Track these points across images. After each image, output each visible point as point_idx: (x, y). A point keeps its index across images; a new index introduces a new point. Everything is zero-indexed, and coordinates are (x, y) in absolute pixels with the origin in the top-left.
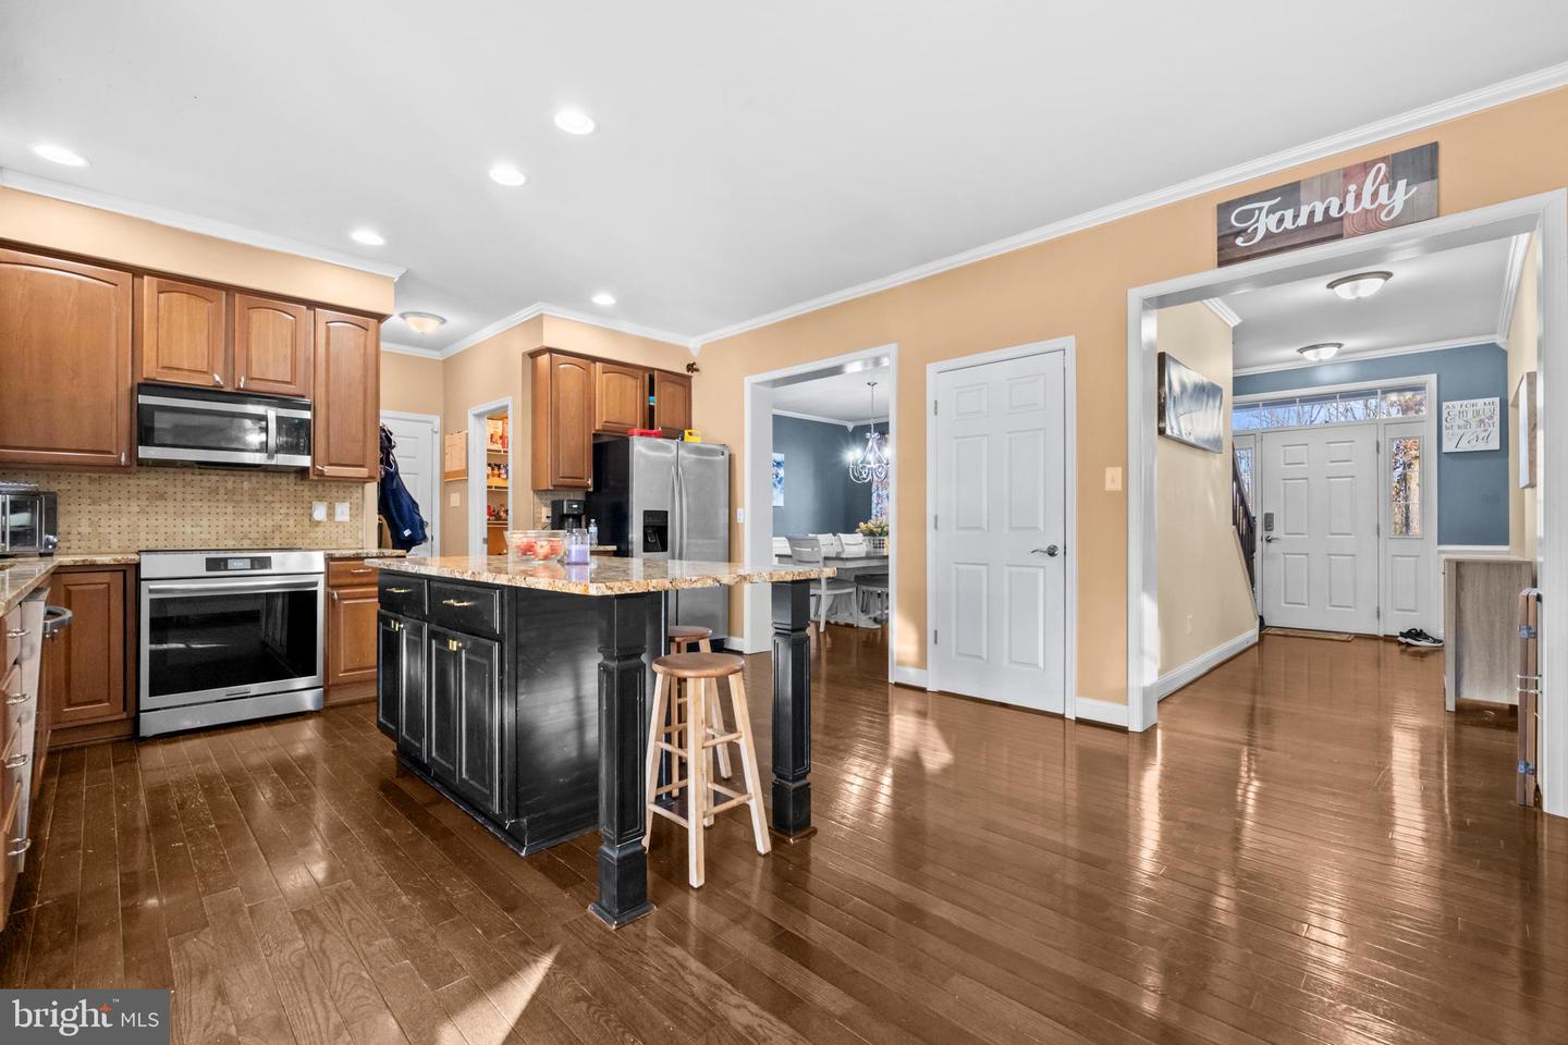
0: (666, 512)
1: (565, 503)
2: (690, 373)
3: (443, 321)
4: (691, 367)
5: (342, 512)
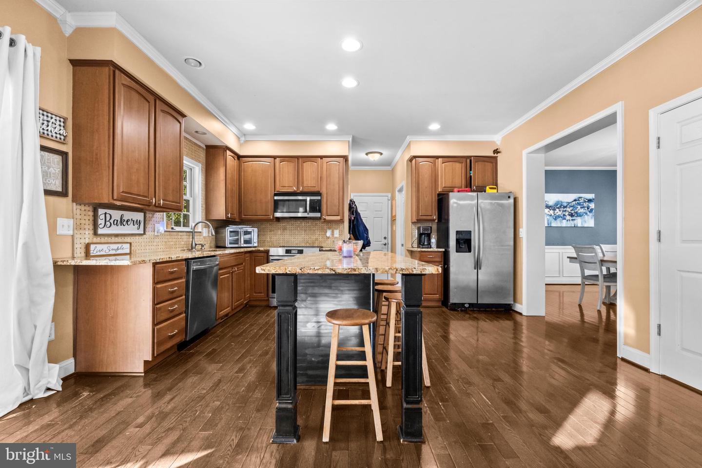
0: (471, 231)
1: (421, 228)
2: (496, 155)
3: (381, 154)
4: (496, 151)
5: (336, 233)
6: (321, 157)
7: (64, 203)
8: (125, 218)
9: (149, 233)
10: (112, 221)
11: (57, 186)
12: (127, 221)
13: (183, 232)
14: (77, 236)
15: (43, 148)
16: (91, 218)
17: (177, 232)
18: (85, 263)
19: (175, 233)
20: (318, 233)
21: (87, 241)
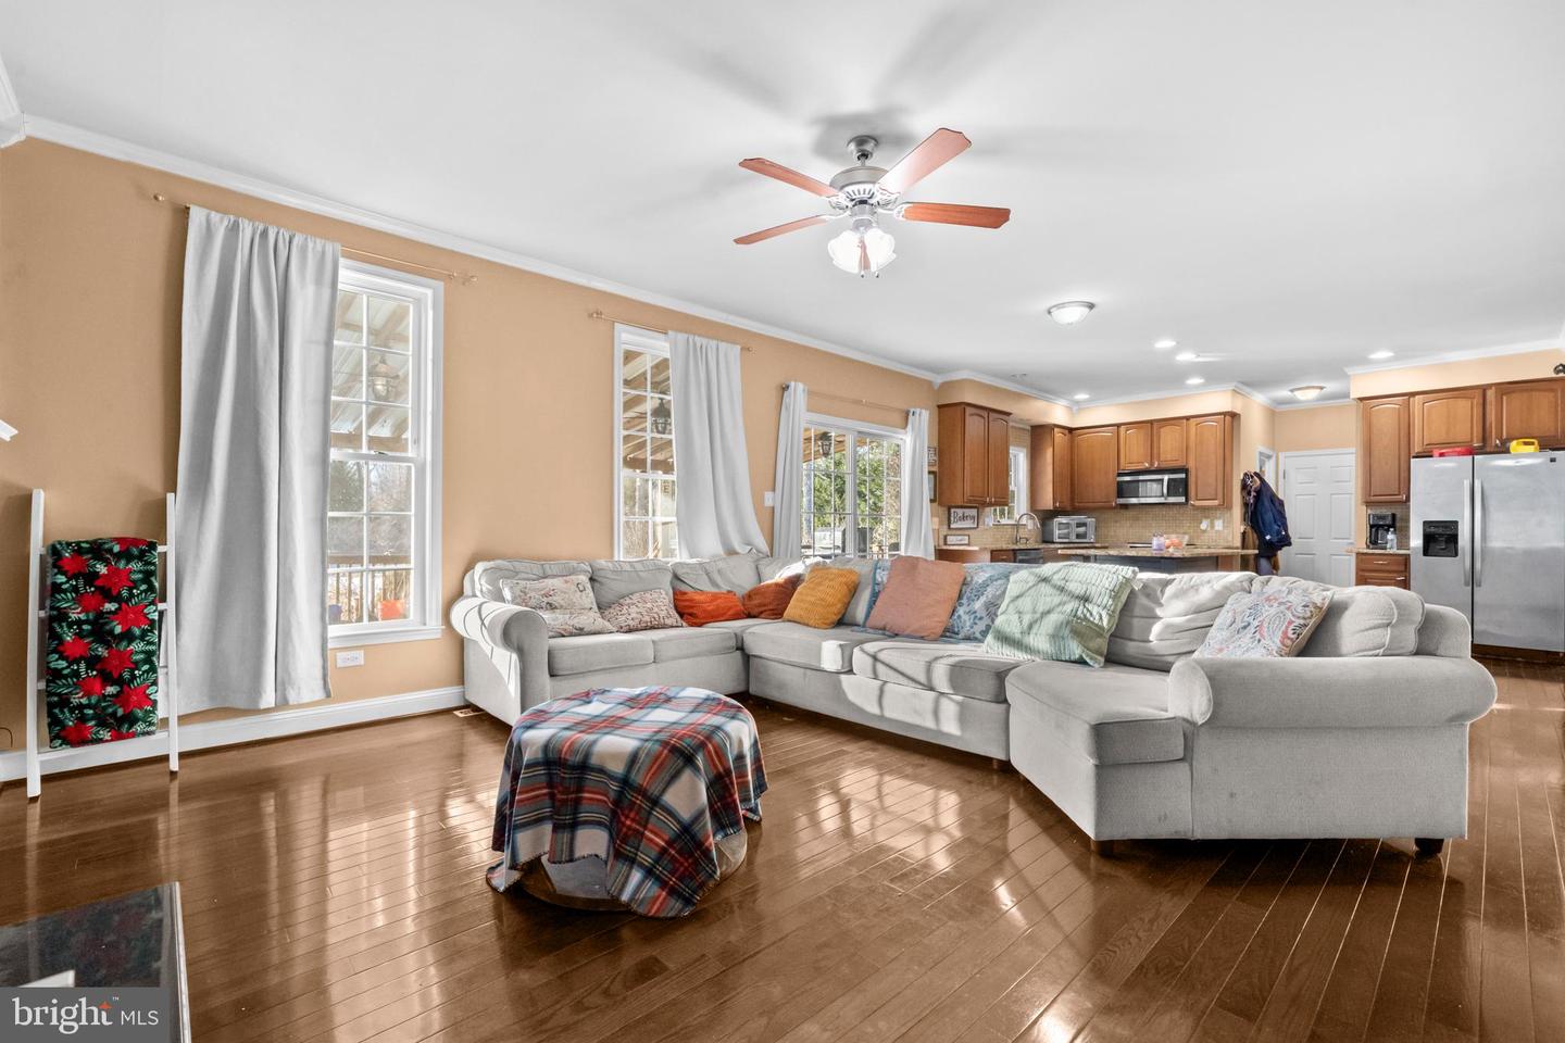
0: (1455, 522)
1: (1374, 516)
2: (1561, 375)
3: (1321, 388)
4: (1561, 368)
5: (1219, 525)
6: (1188, 418)
7: (935, 504)
8: (967, 515)
9: (980, 527)
10: (958, 518)
11: (932, 496)
12: (967, 518)
13: (1009, 524)
14: (941, 530)
15: (928, 471)
16: (947, 517)
17: (1003, 525)
18: (945, 547)
21: (945, 533)
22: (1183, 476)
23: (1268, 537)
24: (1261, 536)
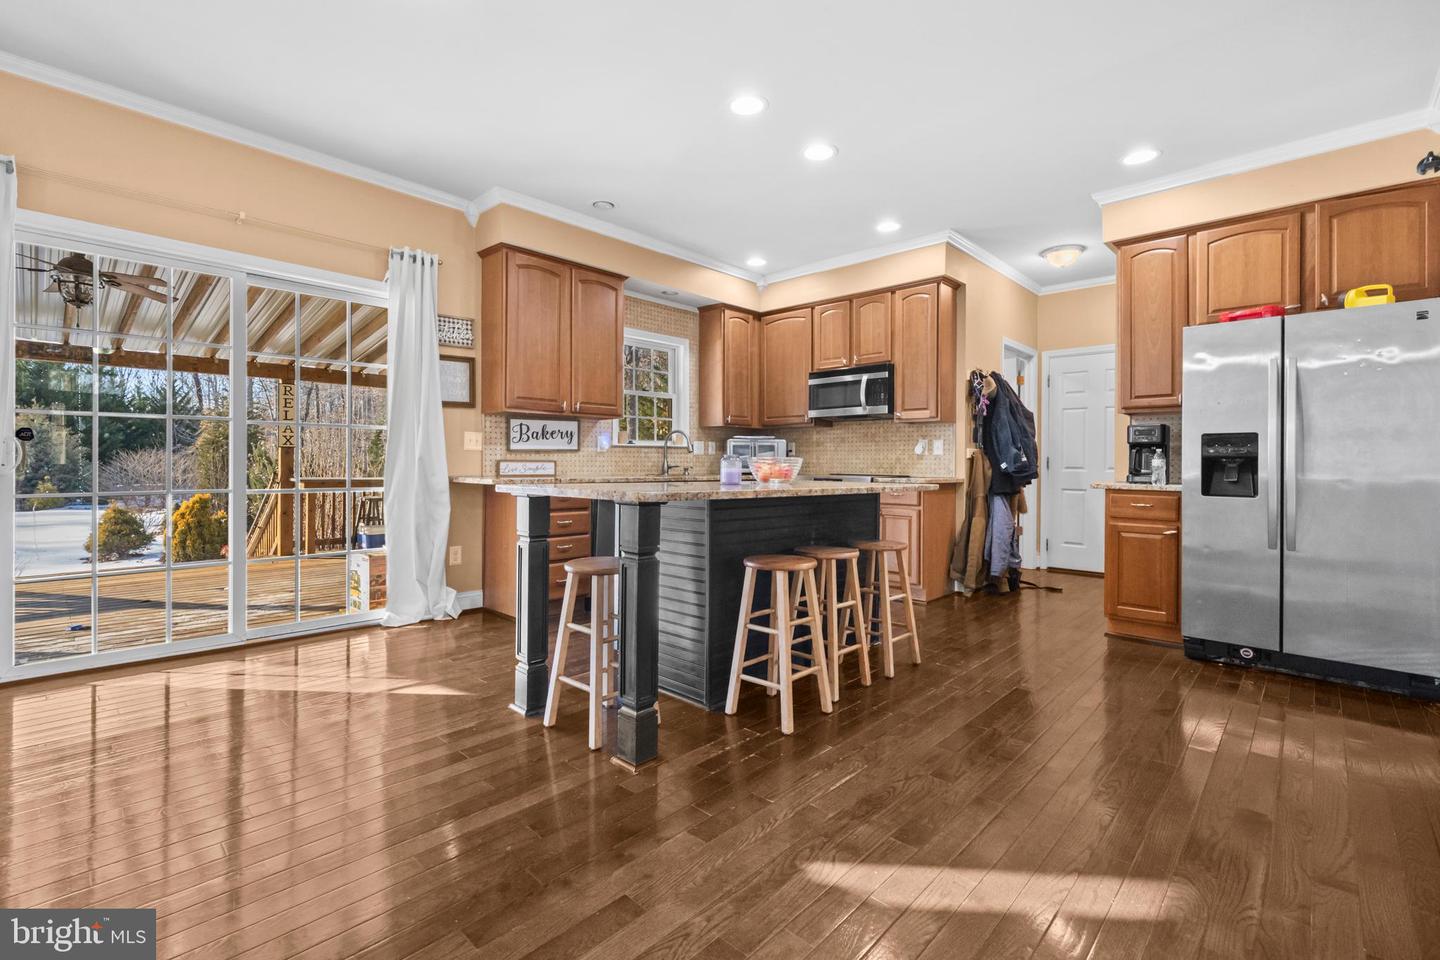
0: (1255, 436)
1: (1132, 430)
2: (1432, 174)
3: (1081, 247)
5: (938, 447)
6: (892, 290)
8: (549, 429)
9: (585, 450)
10: (530, 434)
11: (463, 396)
12: (552, 434)
13: (652, 447)
14: (488, 452)
15: (443, 357)
16: (504, 431)
17: (637, 447)
19: (633, 450)
20: (902, 448)
21: (499, 458)
22: (886, 374)
23: (1004, 466)
24: (995, 465)
